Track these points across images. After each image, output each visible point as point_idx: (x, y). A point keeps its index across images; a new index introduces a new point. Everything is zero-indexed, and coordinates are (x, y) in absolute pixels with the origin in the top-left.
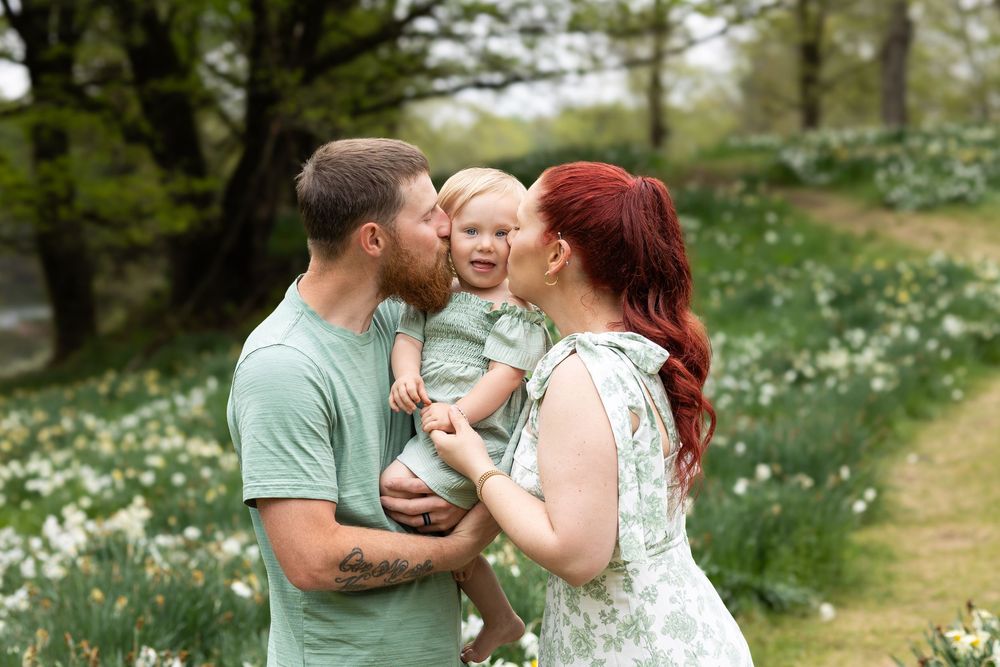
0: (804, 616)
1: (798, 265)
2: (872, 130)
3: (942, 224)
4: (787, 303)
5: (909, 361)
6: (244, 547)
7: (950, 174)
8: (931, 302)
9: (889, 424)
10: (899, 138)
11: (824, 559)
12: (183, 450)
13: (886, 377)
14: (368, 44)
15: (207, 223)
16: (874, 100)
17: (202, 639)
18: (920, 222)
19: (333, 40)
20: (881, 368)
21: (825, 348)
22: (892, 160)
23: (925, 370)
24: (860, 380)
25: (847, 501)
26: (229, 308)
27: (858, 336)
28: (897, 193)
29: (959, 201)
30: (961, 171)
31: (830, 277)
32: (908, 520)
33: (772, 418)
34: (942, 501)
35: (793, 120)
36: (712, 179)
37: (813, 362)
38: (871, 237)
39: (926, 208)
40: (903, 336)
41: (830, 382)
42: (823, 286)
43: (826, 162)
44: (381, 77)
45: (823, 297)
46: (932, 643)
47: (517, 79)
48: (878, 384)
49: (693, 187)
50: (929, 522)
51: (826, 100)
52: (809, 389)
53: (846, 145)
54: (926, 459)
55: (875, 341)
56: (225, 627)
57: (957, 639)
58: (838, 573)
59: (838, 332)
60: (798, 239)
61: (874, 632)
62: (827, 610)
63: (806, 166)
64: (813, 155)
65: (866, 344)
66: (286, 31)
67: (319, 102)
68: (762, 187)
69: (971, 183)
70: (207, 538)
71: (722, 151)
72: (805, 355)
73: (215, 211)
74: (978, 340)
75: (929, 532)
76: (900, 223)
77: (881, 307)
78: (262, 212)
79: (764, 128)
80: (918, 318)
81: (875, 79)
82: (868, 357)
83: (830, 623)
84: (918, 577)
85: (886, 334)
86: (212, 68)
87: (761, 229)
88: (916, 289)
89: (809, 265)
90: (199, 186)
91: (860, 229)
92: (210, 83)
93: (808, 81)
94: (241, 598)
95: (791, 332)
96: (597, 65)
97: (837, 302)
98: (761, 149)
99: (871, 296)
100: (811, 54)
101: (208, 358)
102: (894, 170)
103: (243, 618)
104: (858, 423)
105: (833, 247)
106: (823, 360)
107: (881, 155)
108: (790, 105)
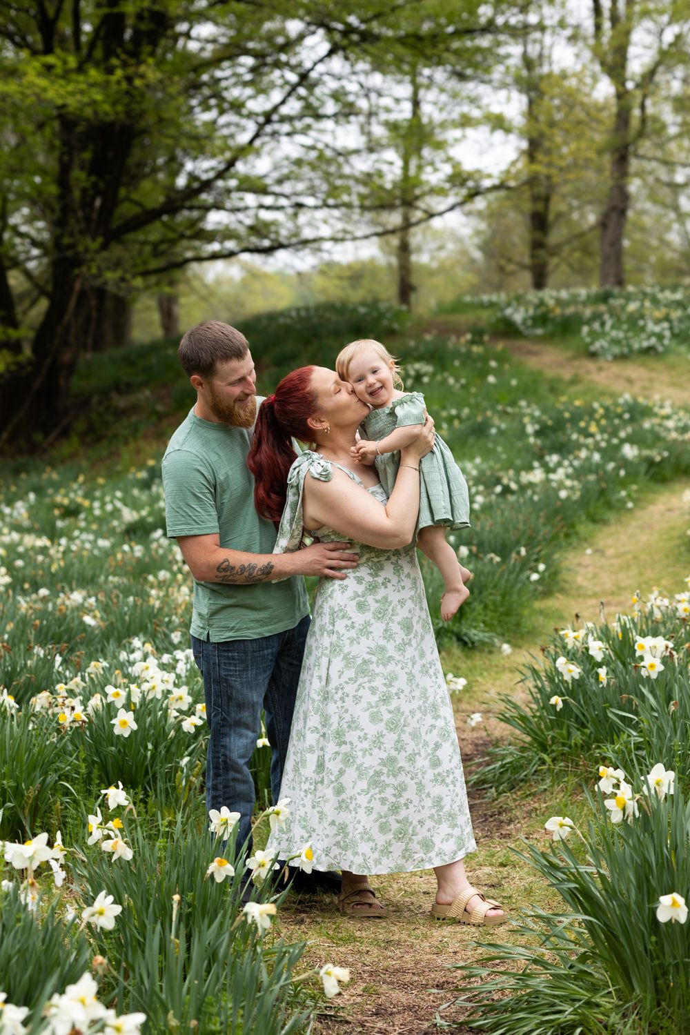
0: (490, 652)
1: (513, 403)
2: (586, 291)
3: (633, 370)
4: (501, 433)
5: (591, 478)
7: (643, 329)
8: (614, 434)
9: (572, 525)
10: (605, 298)
11: (507, 614)
12: (20, 543)
13: (572, 489)
15: (20, 365)
16: (595, 262)
18: (616, 369)
19: (126, 210)
20: (568, 483)
21: (530, 468)
22: (597, 316)
23: (603, 485)
24: (549, 491)
25: (525, 572)
26: (38, 438)
27: (554, 459)
28: (598, 345)
29: (649, 351)
30: (651, 327)
31: (537, 413)
32: (578, 594)
34: (607, 582)
35: (524, 280)
36: (446, 330)
37: (517, 479)
38: (575, 381)
39: (621, 358)
40: (588, 459)
41: (529, 493)
42: (531, 416)
43: (542, 318)
44: (164, 240)
45: (531, 429)
47: (282, 246)
48: (563, 494)
49: (429, 337)
51: (553, 263)
52: (511, 498)
53: (559, 303)
54: (599, 552)
55: (566, 463)
57: (567, 635)
58: (518, 625)
59: (540, 456)
60: (514, 382)
62: (506, 648)
63: (525, 322)
64: (532, 311)
65: (559, 464)
66: (87, 204)
67: (117, 265)
68: (487, 339)
69: (660, 337)
71: (458, 307)
72: (512, 473)
73: (27, 352)
74: (651, 463)
75: (592, 601)
76: (600, 369)
77: (575, 437)
78: (67, 357)
79: (498, 287)
80: (603, 445)
81: (595, 245)
82: (559, 475)
83: (508, 657)
85: (576, 457)
87: (484, 373)
88: (604, 422)
89: (523, 403)
91: (567, 375)
93: (537, 245)
94: (89, 625)
95: (504, 456)
97: (540, 433)
98: (492, 305)
99: (568, 427)
100: (540, 222)
101: (24, 478)
102: (596, 326)
103: (93, 638)
104: (541, 521)
105: (543, 389)
106: (526, 477)
107: (588, 312)
108: (523, 266)
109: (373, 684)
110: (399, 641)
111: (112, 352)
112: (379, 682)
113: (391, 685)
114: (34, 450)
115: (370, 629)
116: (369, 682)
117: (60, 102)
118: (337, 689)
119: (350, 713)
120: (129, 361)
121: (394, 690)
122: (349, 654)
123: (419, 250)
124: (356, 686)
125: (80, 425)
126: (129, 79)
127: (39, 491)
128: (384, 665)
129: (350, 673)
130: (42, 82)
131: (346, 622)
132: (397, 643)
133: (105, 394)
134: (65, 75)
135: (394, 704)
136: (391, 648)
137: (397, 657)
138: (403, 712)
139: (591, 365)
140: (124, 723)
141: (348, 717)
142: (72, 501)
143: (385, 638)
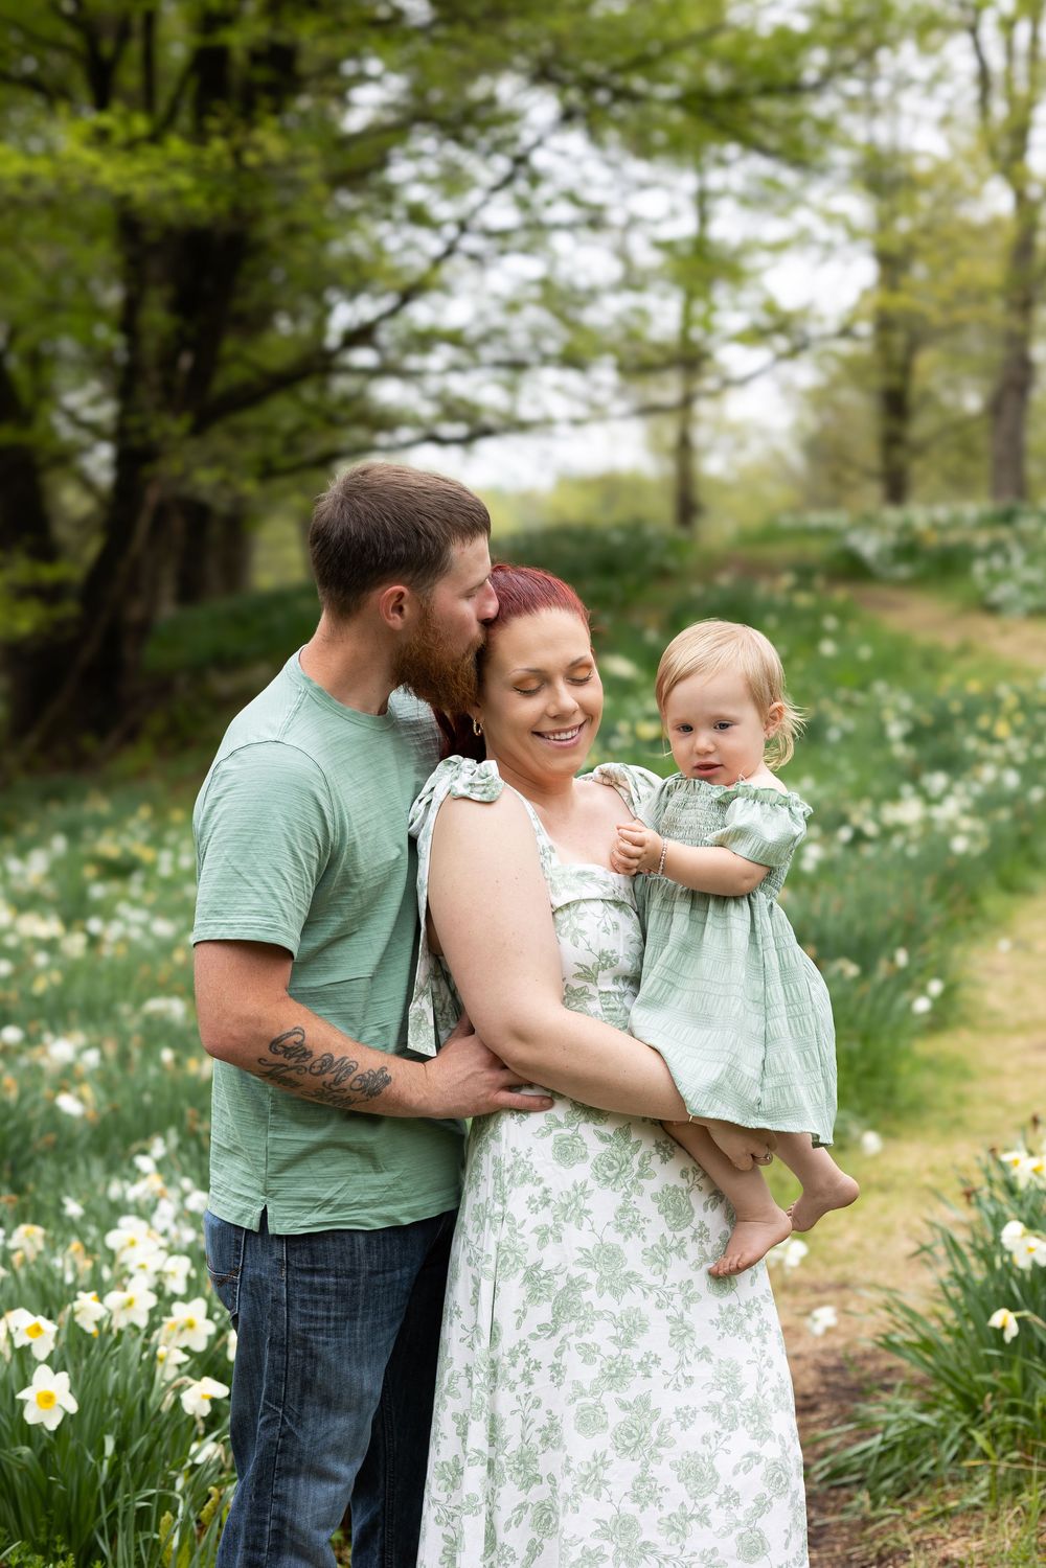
0: (843, 1149)
1: (864, 687)
2: (973, 508)
4: (847, 737)
5: (1004, 815)
6: (80, 1052)
8: (1039, 737)
9: (974, 900)
10: (1007, 518)
11: (872, 1073)
12: (12, 930)
13: (973, 836)
14: (283, 381)
15: (59, 626)
16: (982, 469)
17: (14, 1169)
18: (1030, 631)
19: (229, 377)
20: (966, 824)
21: (895, 797)
22: (997, 547)
23: (1025, 827)
24: (935, 839)
25: (905, 997)
26: (88, 742)
27: (937, 781)
28: (1001, 592)
31: (906, 703)
32: (992, 1025)
33: (813, 888)
35: (871, 494)
36: (754, 569)
37: (876, 817)
38: (965, 650)
40: (998, 782)
41: (897, 841)
42: (896, 708)
43: (908, 549)
44: (303, 428)
45: (896, 730)
46: (986, 1171)
47: (487, 432)
48: (960, 845)
49: (725, 580)
50: (1022, 1028)
51: (917, 468)
52: (868, 851)
53: (936, 526)
54: (1023, 946)
55: (959, 788)
56: (44, 1155)
57: (1016, 1163)
58: (891, 1092)
59: (913, 776)
60: (865, 652)
61: (932, 1170)
62: (872, 1141)
63: (880, 555)
64: (891, 538)
65: (948, 791)
66: (168, 362)
67: (214, 460)
68: (819, 582)
70: (31, 1040)
71: (770, 534)
72: (866, 805)
73: (70, 608)
75: (1019, 1042)
76: (1005, 632)
77: (971, 743)
78: (135, 611)
79: (834, 503)
80: (1021, 758)
81: (983, 441)
82: (949, 810)
83: (875, 1158)
84: (998, 1101)
85: (976, 779)
86: (72, 416)
87: (815, 636)
88: (1020, 719)
89: (880, 687)
90: (48, 574)
91: (950, 640)
92: (67, 432)
93: (892, 441)
94: (69, 1116)
95: (851, 776)
96: (598, 413)
97: (913, 737)
98: (824, 532)
99: (960, 728)
100: (896, 404)
101: (56, 810)
102: (997, 562)
103: (71, 1143)
104: (927, 895)
105: (913, 663)
106: (892, 814)
107: (982, 539)
108: (868, 474)
109: (587, 1338)
110: (653, 1239)
111: (218, 604)
112: (601, 1334)
113: (629, 1343)
114: (81, 763)
115: (586, 1204)
116: (579, 1332)
117: (119, 189)
118: (513, 1354)
119: (544, 1407)
120: (239, 620)
121: (636, 1355)
122: (537, 1266)
123: (709, 449)
124: (556, 1341)
125: (156, 723)
126: (237, 154)
127: (73, 832)
128: (615, 1292)
129: (543, 1313)
130: (90, 157)
131: (530, 1190)
132: (649, 1244)
133: (197, 672)
134: (131, 145)
135: (635, 1388)
136: (633, 1252)
137: (648, 1275)
138: (657, 1412)
139: (989, 626)
140: (48, 1399)
141: (540, 1418)
142: (126, 852)
143: (619, 1228)
